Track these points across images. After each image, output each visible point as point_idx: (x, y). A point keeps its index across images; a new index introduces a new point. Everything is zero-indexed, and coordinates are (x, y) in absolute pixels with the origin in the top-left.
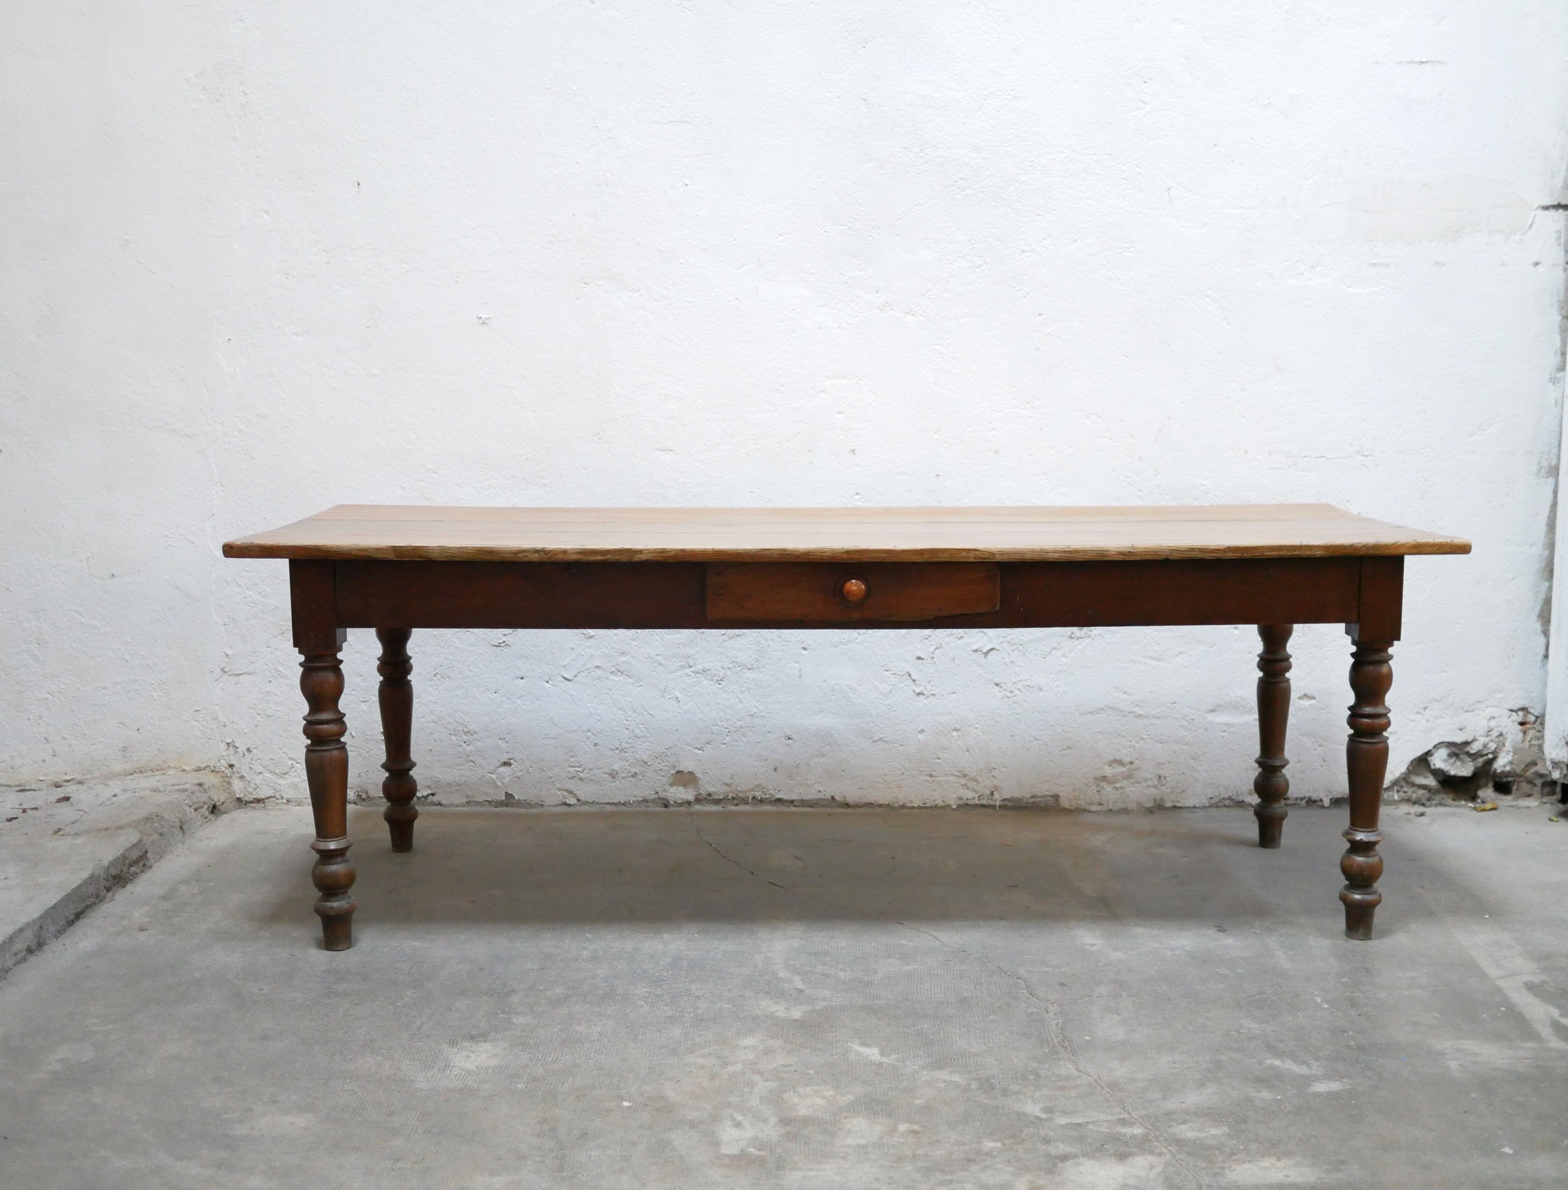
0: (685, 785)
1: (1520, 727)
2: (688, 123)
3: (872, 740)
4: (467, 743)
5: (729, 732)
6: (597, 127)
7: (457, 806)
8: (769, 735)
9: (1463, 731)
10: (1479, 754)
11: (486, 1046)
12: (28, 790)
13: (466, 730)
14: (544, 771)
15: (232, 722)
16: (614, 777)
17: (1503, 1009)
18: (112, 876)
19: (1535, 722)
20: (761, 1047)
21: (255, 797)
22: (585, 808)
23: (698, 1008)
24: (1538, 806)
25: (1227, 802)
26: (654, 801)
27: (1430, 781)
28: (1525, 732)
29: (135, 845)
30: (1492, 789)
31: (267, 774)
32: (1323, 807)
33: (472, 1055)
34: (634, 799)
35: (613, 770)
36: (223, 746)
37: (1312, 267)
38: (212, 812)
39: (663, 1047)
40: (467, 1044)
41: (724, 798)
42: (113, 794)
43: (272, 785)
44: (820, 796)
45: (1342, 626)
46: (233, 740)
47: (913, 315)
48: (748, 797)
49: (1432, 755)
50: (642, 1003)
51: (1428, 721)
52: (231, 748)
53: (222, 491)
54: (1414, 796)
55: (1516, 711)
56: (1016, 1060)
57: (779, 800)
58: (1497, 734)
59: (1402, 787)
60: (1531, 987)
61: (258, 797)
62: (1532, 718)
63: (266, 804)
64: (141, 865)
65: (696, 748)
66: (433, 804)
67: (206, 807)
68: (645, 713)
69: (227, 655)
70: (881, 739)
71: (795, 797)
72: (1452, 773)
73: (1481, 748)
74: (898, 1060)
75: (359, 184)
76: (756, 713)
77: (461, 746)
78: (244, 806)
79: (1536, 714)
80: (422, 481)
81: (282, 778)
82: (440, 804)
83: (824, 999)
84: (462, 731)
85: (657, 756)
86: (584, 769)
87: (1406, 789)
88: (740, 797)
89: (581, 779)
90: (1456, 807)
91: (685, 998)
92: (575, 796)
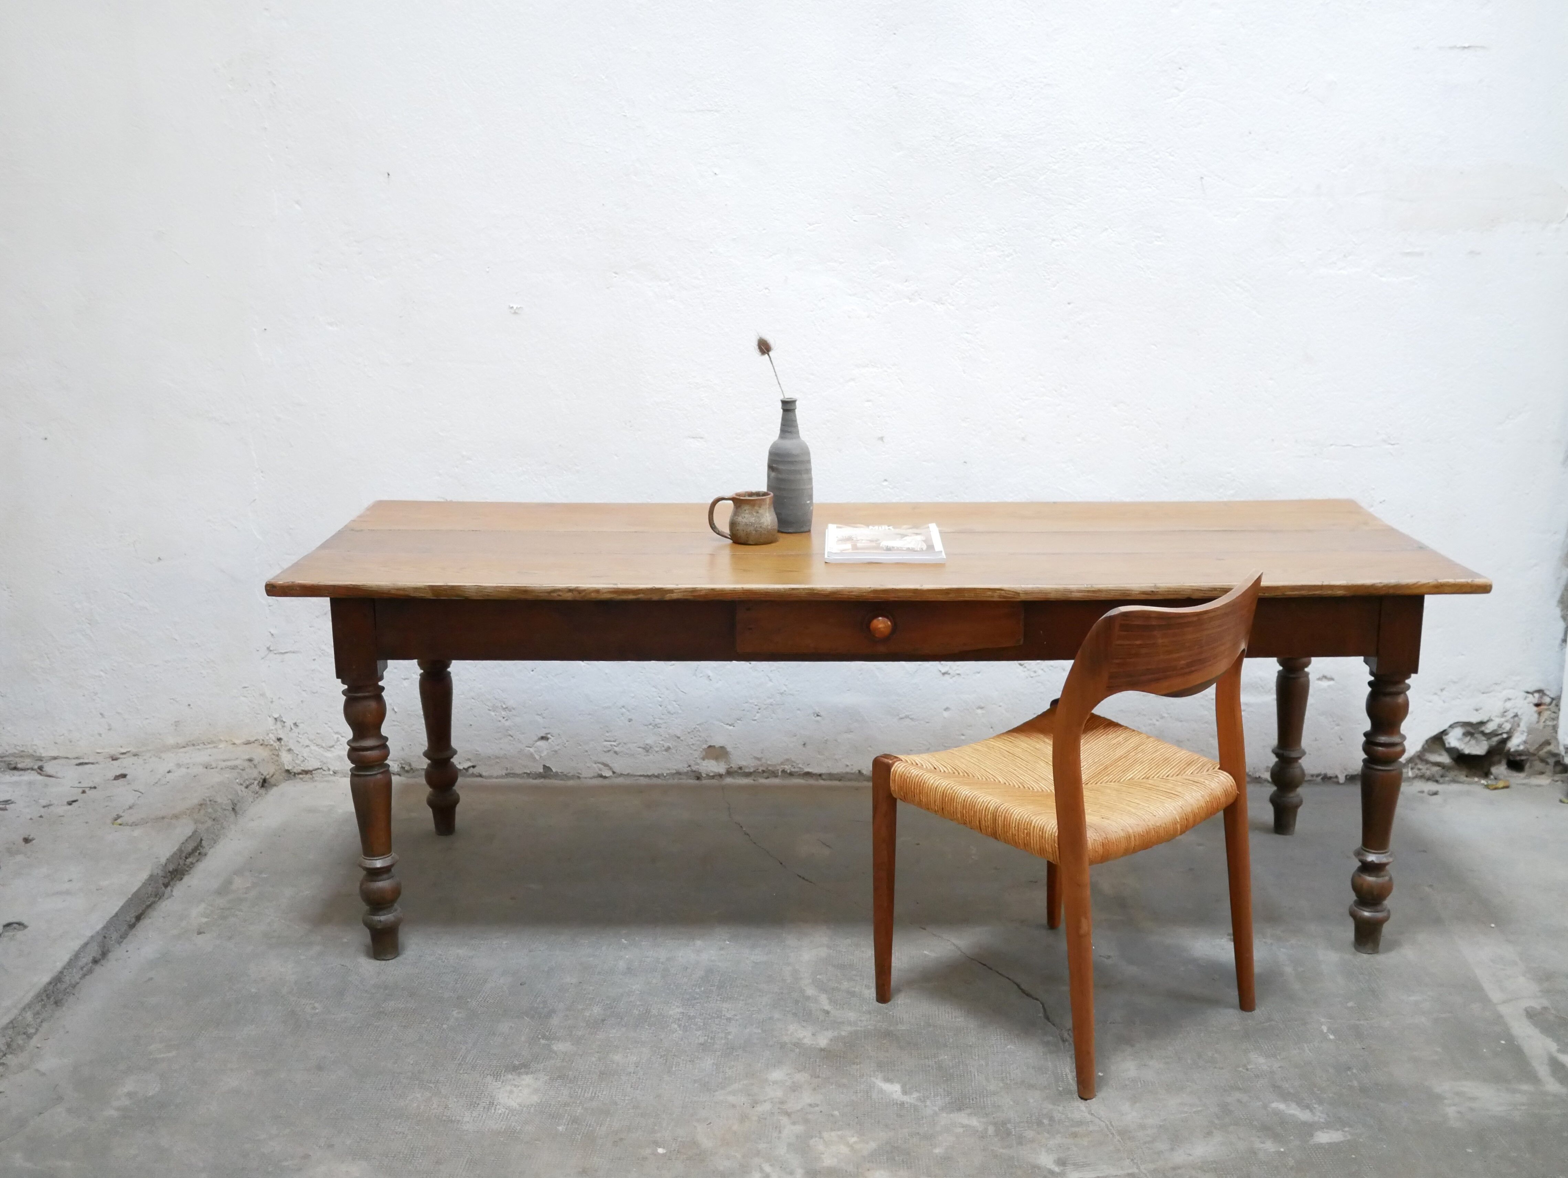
0: (717, 758)
1: (1535, 709)
2: (717, 111)
3: (898, 717)
4: (505, 719)
5: (759, 709)
6: (625, 116)
7: (497, 777)
8: (799, 712)
9: (1480, 711)
10: (1494, 734)
11: (527, 1079)
12: (86, 764)
13: (504, 706)
14: (581, 746)
15: (279, 698)
16: (647, 751)
17: (1503, 1042)
18: (169, 872)
19: (1550, 704)
20: (789, 1083)
21: (303, 769)
22: (620, 780)
23: (729, 1033)
24: (1550, 784)
26: (687, 773)
27: (1445, 759)
28: (1540, 713)
29: (190, 837)
30: (1505, 766)
31: (313, 747)
32: (1338, 783)
33: (515, 1089)
34: (668, 772)
35: (647, 744)
36: (271, 721)
37: (1345, 256)
38: (263, 786)
39: (695, 1081)
40: (510, 1076)
41: (754, 771)
42: (168, 770)
43: (318, 757)
44: (848, 770)
45: (1362, 658)
46: (280, 716)
47: (942, 304)
48: (778, 770)
49: (1447, 734)
50: (676, 1026)
51: (1444, 702)
52: (278, 723)
53: (262, 477)
54: (1428, 773)
55: (1532, 693)
56: (1031, 1101)
57: (808, 774)
58: (1512, 715)
59: (1416, 764)
60: (1531, 1015)
61: (306, 769)
62: (1547, 700)
63: (314, 775)
64: (197, 854)
65: (727, 724)
66: (473, 775)
67: (256, 782)
68: (677, 690)
69: (272, 635)
70: (907, 717)
71: (823, 771)
72: (1467, 751)
73: (1495, 728)
74: (919, 1099)
75: (389, 175)
76: (785, 691)
77: (500, 721)
78: (293, 777)
79: (1552, 696)
80: (457, 467)
81: (329, 751)
82: (481, 776)
83: (850, 1023)
84: (501, 707)
85: (689, 731)
86: (619, 744)
87: (1420, 766)
88: (769, 770)
89: (616, 753)
90: (1469, 783)
91: (717, 1021)
92: (611, 769)
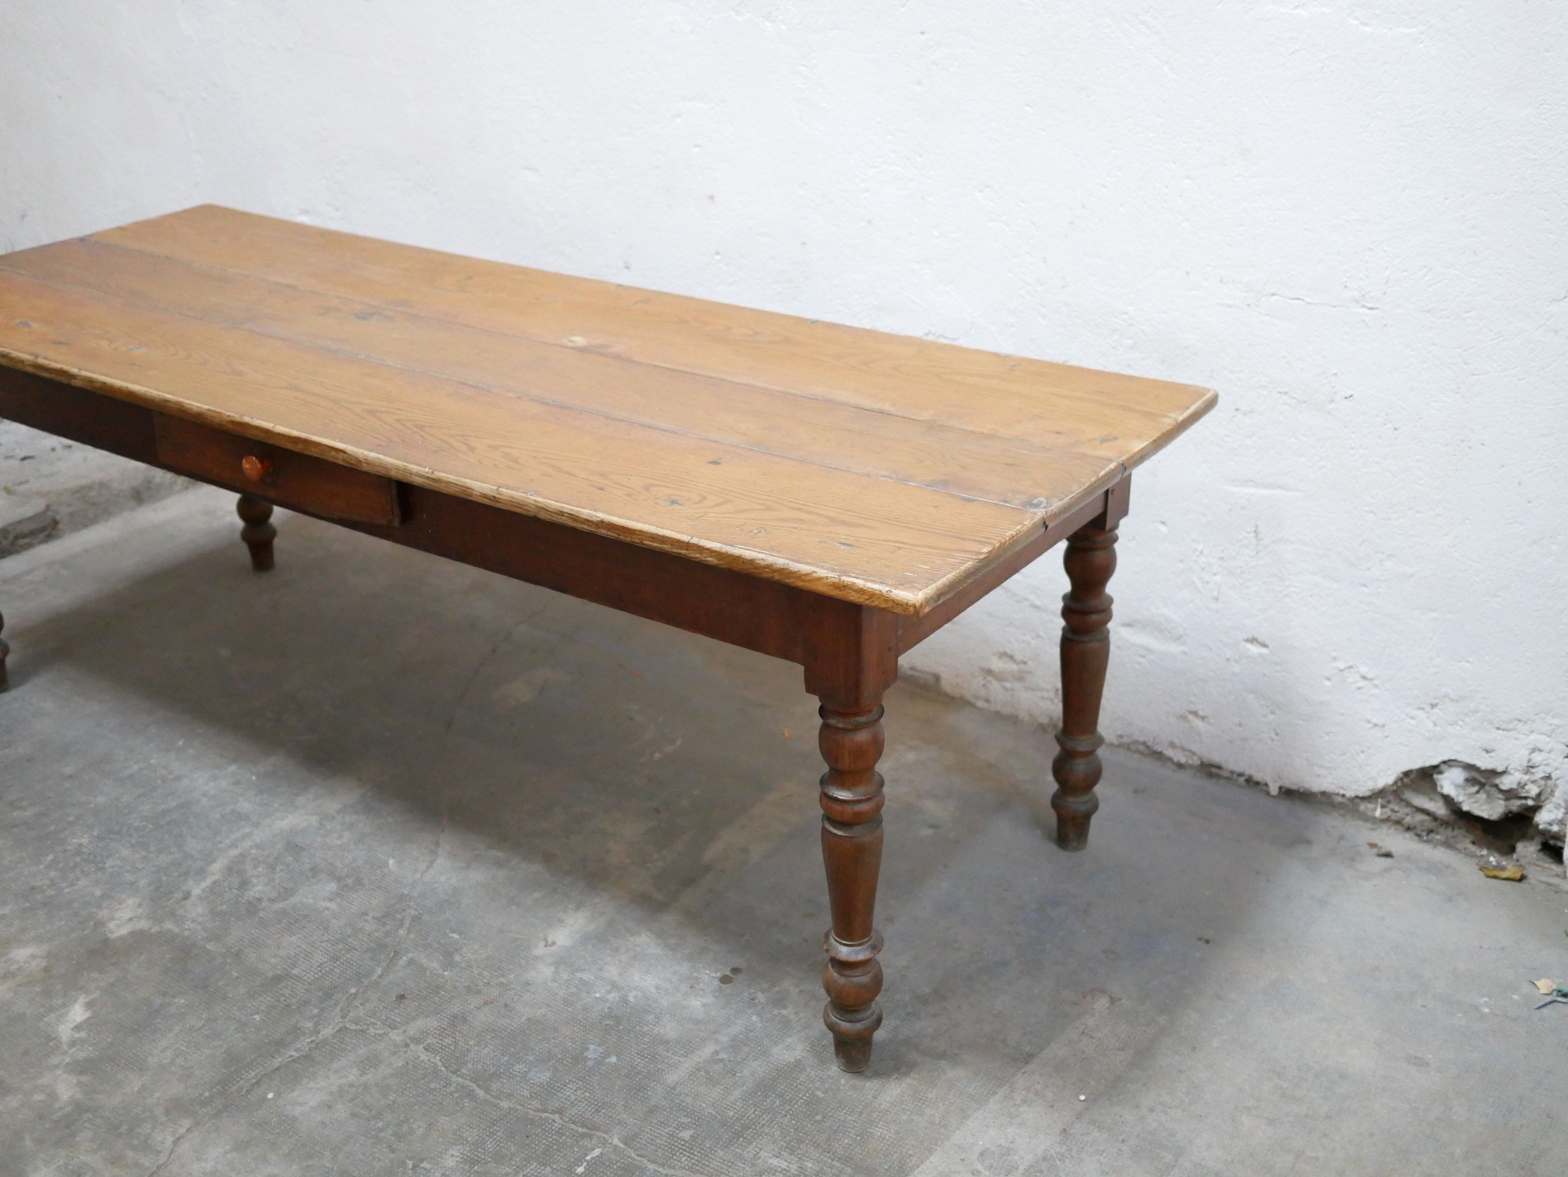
9: (1491, 754)
10: (1510, 794)
20: (16, 967)
25: (1141, 748)
27: (1439, 808)
30: (1535, 848)
32: (1268, 794)
45: (785, 661)
49: (1441, 773)
51: (1435, 724)
54: (1408, 819)
58: (1542, 775)
59: (1387, 802)
64: (45, 535)
72: (1468, 807)
73: (1515, 785)
74: (74, 1041)
87: (1395, 807)
90: (1468, 855)
